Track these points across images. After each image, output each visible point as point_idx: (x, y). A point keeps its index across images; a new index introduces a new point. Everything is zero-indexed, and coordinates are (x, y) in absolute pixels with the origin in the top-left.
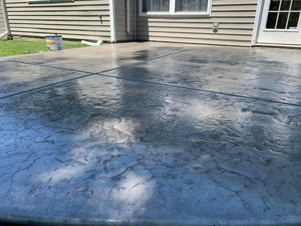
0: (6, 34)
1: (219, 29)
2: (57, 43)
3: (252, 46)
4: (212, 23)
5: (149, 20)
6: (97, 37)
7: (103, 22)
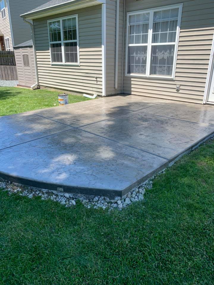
0: (36, 85)
1: (180, 89)
2: (65, 99)
3: (204, 104)
4: (176, 85)
5: (132, 79)
6: (94, 92)
7: (98, 82)
